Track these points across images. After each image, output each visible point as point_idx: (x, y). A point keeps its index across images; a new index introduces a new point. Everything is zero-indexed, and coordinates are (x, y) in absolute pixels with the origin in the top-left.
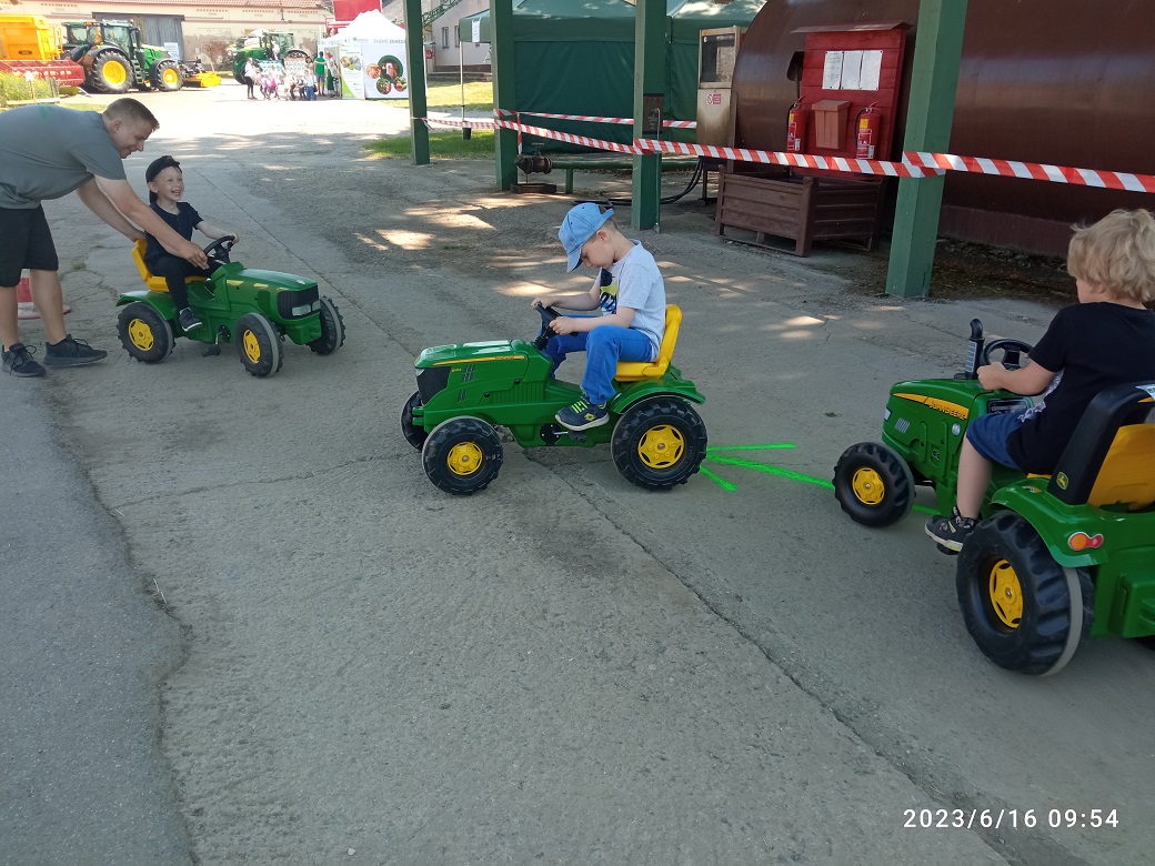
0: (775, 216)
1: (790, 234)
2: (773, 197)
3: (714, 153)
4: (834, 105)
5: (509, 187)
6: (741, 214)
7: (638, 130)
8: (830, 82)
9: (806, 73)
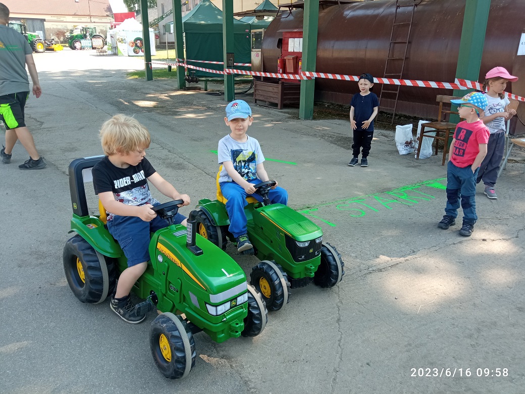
0: (272, 95)
1: (276, 101)
2: (271, 89)
3: (258, 74)
4: (291, 57)
5: (182, 87)
6: (261, 95)
7: (225, 66)
8: (290, 50)
9: (283, 46)
